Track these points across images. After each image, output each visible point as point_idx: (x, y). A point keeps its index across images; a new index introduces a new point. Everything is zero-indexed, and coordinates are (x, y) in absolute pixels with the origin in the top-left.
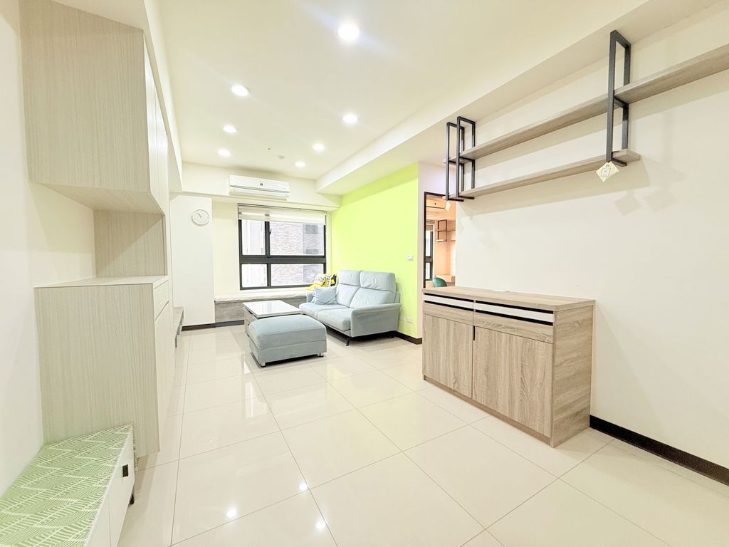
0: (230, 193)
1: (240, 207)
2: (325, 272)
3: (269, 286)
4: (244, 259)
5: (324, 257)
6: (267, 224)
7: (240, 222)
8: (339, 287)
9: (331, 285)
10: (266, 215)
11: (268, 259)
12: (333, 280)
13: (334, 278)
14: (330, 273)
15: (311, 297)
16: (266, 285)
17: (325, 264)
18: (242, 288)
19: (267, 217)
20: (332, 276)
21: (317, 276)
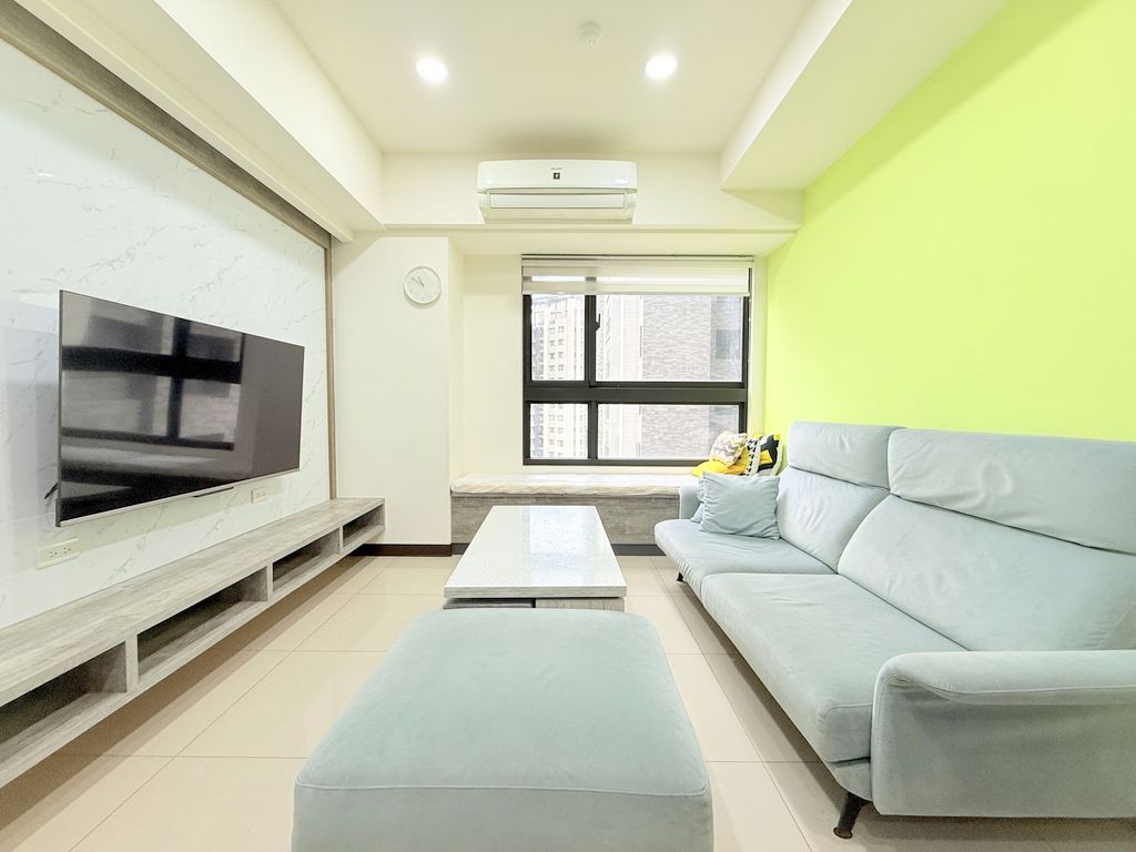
0: (486, 219)
1: (526, 263)
2: (743, 428)
3: (593, 459)
4: (537, 392)
5: (743, 385)
6: (590, 303)
7: (527, 301)
8: (788, 481)
9: (762, 468)
10: (589, 279)
11: (592, 392)
12: (766, 453)
13: (772, 446)
14: (758, 430)
15: (694, 502)
16: (584, 456)
17: (743, 407)
18: (527, 460)
19: (591, 284)
20: (764, 441)
21: (719, 438)
